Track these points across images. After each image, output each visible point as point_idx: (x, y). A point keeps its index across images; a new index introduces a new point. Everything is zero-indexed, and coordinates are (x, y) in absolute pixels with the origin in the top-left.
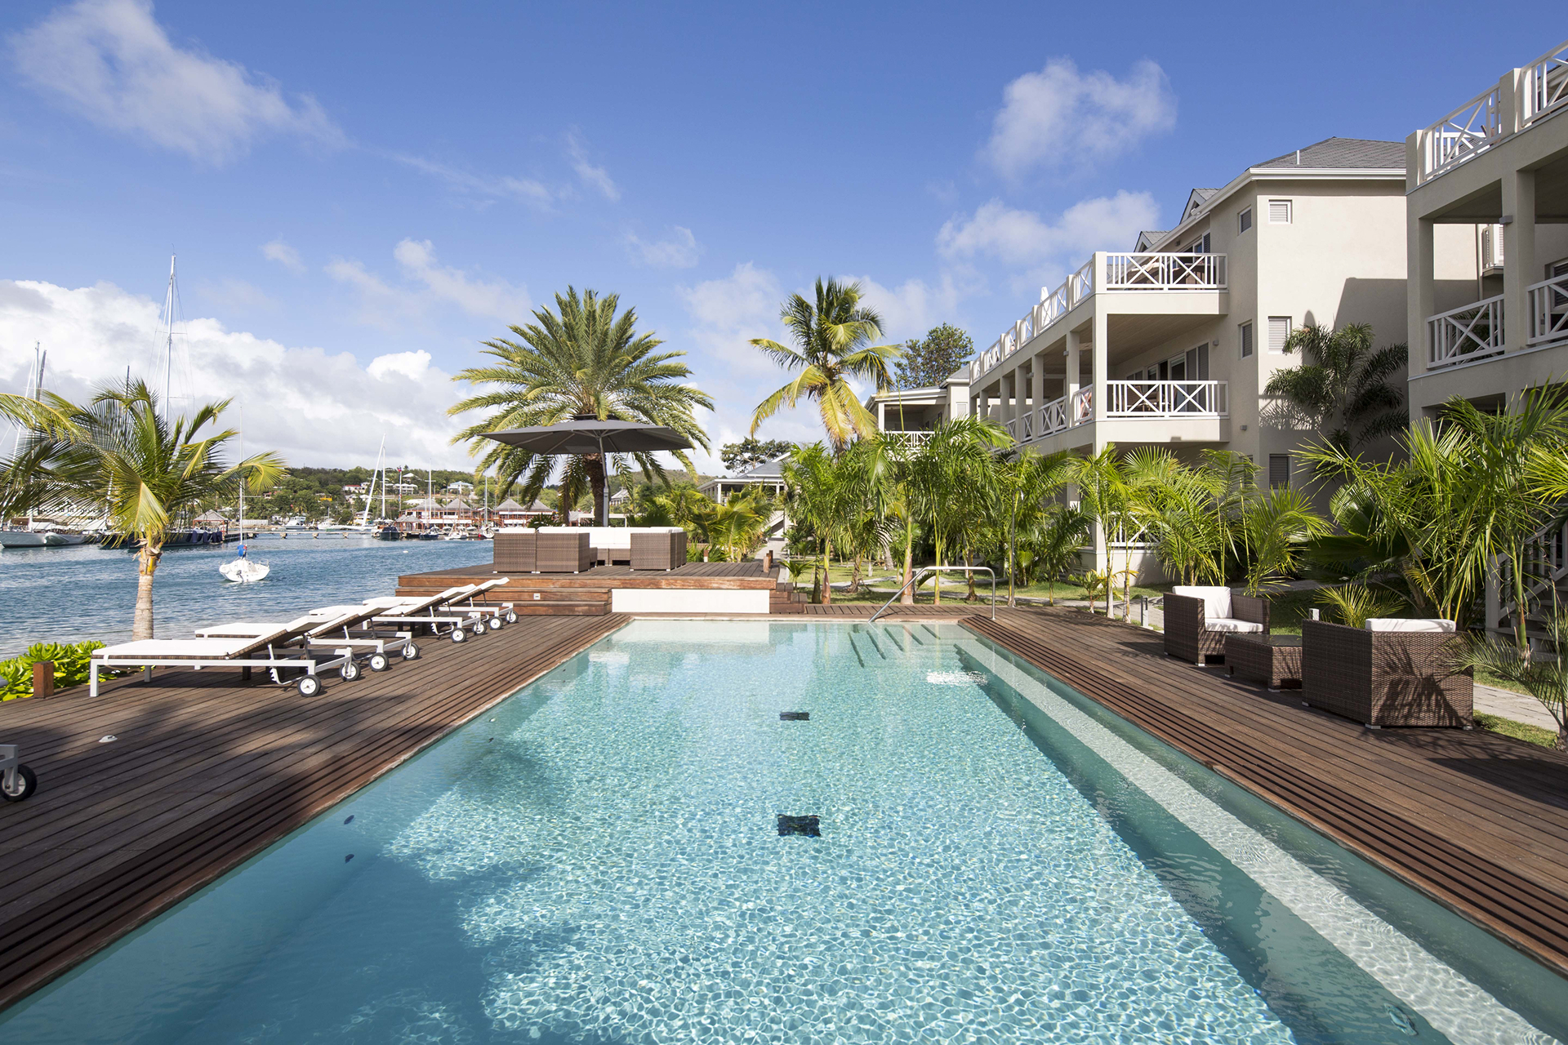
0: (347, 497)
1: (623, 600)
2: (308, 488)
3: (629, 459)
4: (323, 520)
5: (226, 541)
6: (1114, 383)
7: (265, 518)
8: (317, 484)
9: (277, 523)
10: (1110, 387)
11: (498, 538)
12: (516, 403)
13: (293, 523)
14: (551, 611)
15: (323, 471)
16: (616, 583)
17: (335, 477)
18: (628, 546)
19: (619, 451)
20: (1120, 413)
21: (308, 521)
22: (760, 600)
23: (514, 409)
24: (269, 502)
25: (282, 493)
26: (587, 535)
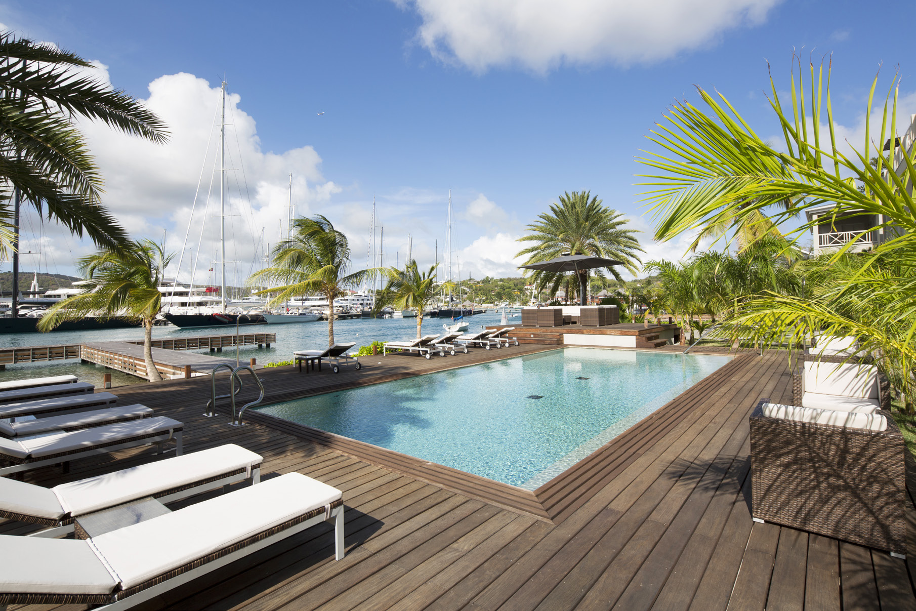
0: (526, 292)
1: (568, 338)
2: (510, 288)
3: (604, 271)
4: (516, 304)
5: (474, 314)
6: (822, 235)
7: (492, 303)
8: (513, 285)
9: (497, 305)
10: (820, 237)
11: (524, 312)
12: (539, 250)
13: (503, 305)
14: (536, 342)
15: (516, 279)
16: (565, 331)
17: (521, 282)
18: (579, 315)
19: (598, 267)
20: (825, 245)
21: (509, 304)
22: (631, 341)
23: (538, 253)
24: (493, 295)
25: (498, 291)
26: (561, 310)
